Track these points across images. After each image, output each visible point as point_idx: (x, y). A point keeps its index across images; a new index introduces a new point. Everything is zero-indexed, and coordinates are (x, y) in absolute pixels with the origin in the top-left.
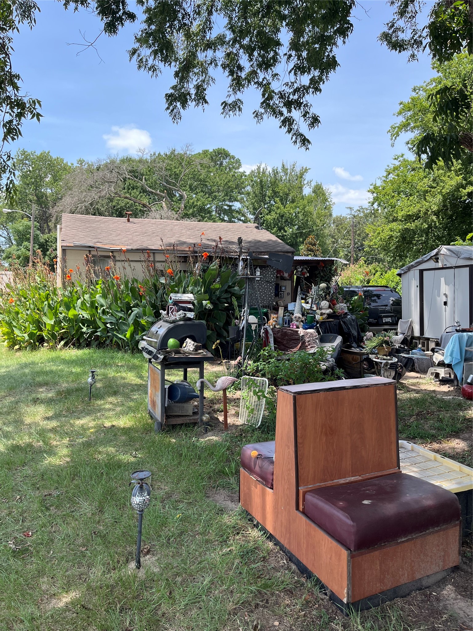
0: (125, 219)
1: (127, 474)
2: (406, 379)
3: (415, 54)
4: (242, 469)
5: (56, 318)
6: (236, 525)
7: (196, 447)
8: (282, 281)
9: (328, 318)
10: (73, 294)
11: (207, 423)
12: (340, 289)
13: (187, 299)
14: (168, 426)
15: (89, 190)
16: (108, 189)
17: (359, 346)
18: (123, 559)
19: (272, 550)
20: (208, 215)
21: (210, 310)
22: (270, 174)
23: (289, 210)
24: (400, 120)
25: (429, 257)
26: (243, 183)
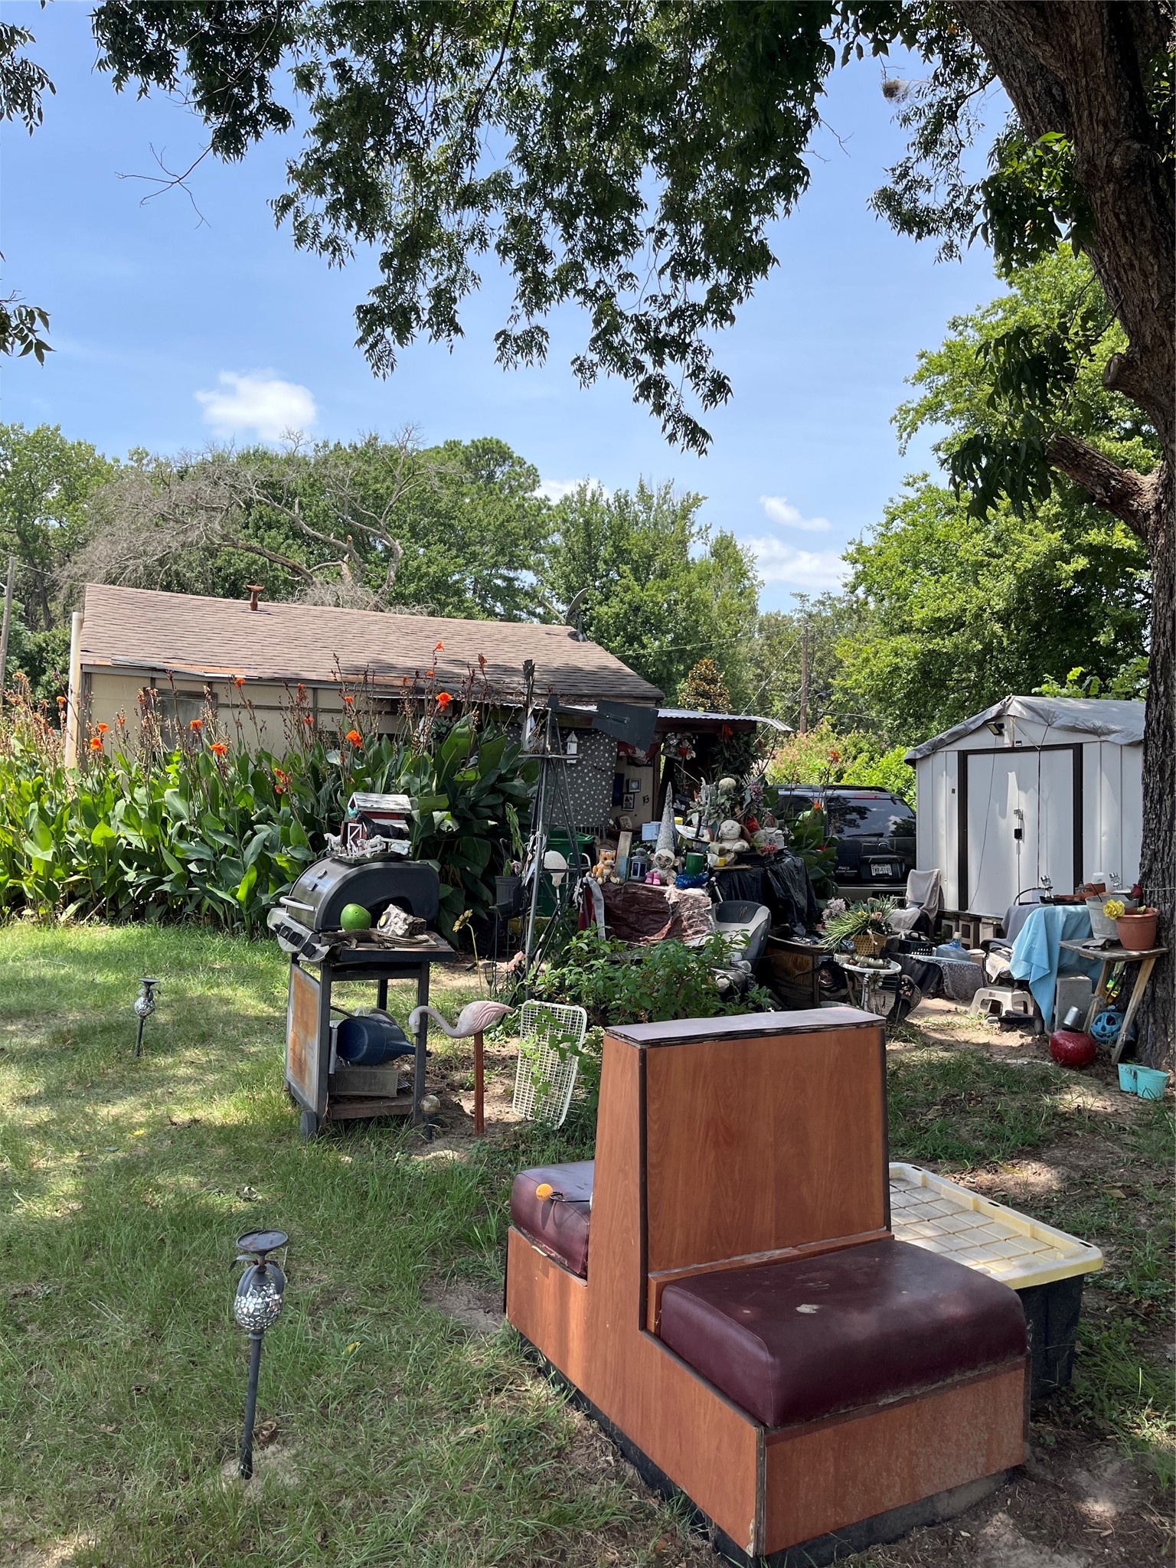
0: (244, 604)
1: (226, 1243)
2: (922, 1015)
3: (955, 243)
4: (512, 1230)
5: (58, 844)
6: (495, 1371)
7: (403, 1176)
8: (633, 768)
9: (737, 863)
10: (106, 785)
11: (433, 1118)
12: (768, 792)
13: (392, 806)
14: (335, 1123)
15: (157, 525)
16: (206, 525)
17: (812, 933)
18: (207, 1454)
19: (579, 1432)
20: (456, 599)
21: (451, 835)
22: (609, 506)
23: (654, 594)
24: (920, 393)
25: (980, 722)
26: (542, 525)
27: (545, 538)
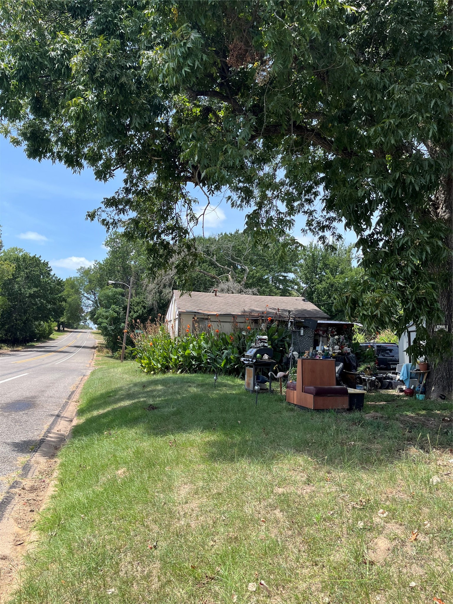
4: (287, 390)
5: (177, 355)
9: (338, 355)
13: (264, 338)
20: (266, 284)
22: (321, 249)
23: (338, 280)
26: (296, 257)
27: (297, 261)
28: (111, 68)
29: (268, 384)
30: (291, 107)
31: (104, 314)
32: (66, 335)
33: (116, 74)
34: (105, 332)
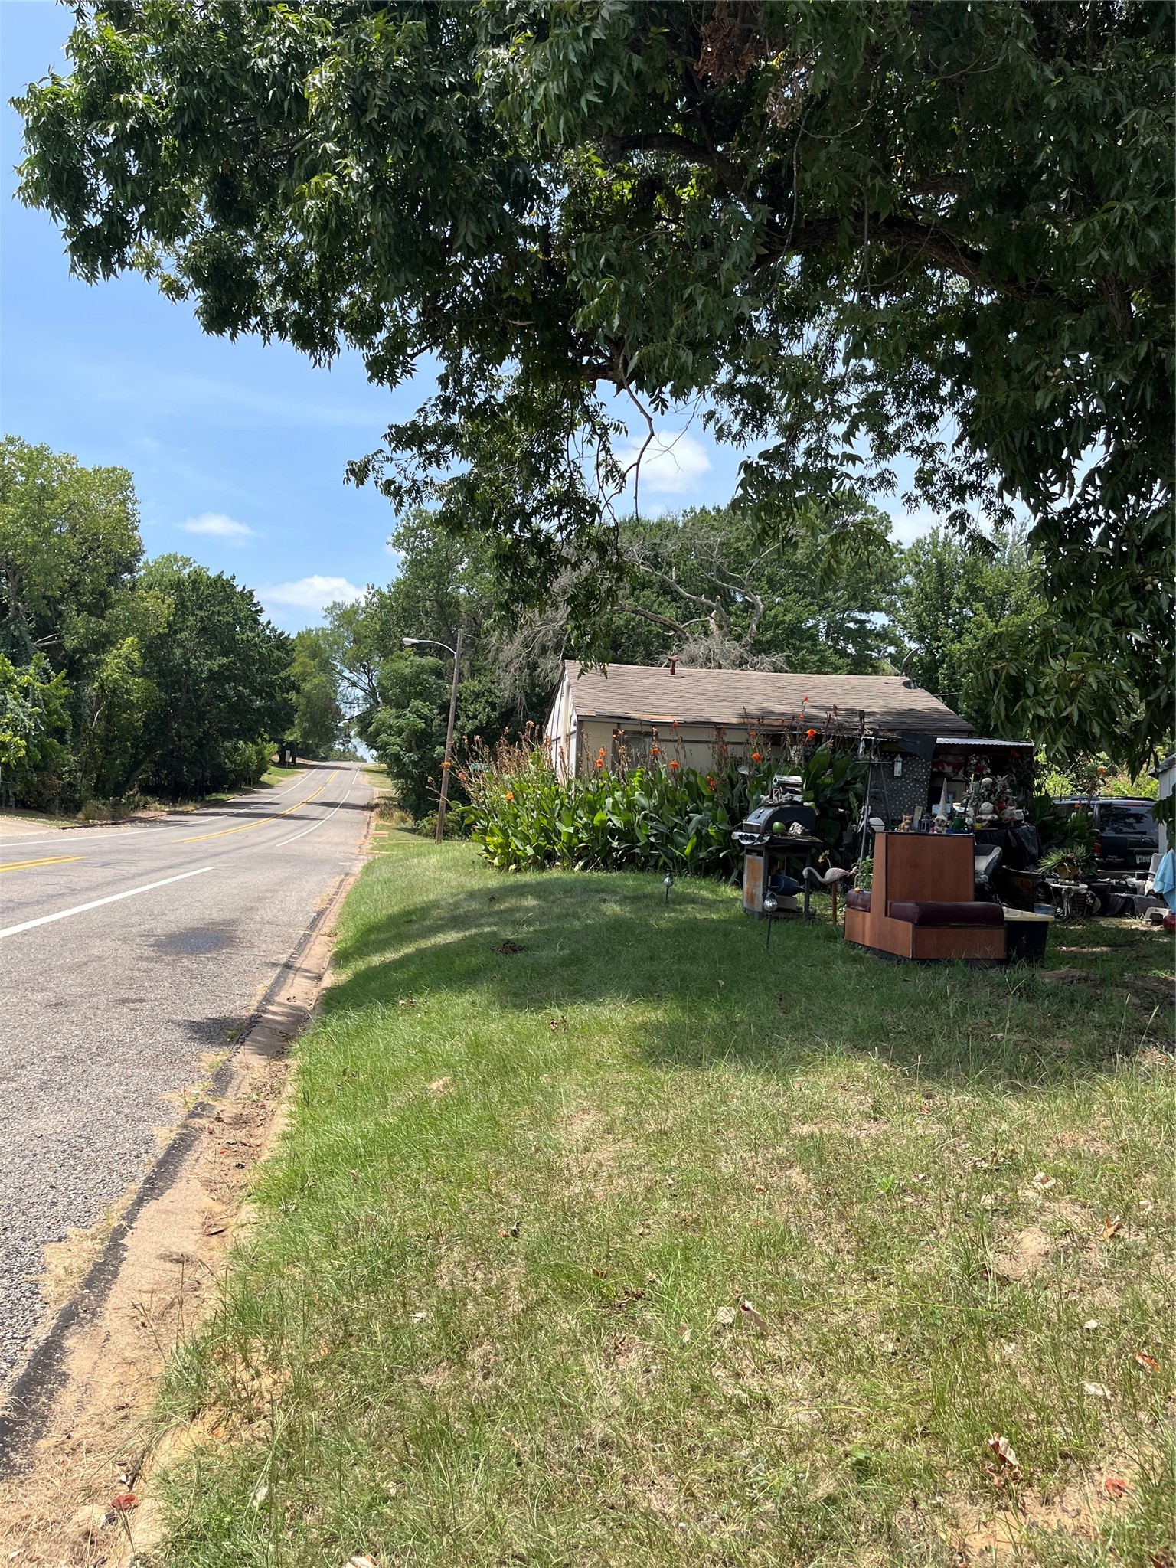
5: (574, 824)
9: (989, 827)
13: (794, 781)
26: (894, 569)
27: (897, 581)
28: (404, 96)
29: (800, 897)
30: (865, 176)
31: (392, 722)
32: (300, 776)
33: (417, 110)
34: (395, 767)
